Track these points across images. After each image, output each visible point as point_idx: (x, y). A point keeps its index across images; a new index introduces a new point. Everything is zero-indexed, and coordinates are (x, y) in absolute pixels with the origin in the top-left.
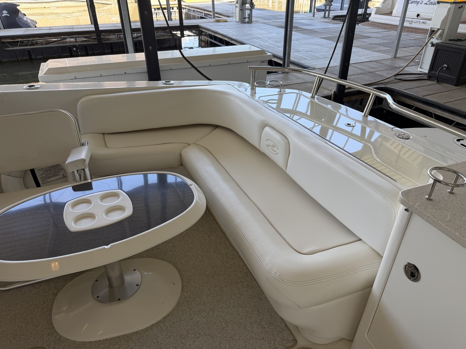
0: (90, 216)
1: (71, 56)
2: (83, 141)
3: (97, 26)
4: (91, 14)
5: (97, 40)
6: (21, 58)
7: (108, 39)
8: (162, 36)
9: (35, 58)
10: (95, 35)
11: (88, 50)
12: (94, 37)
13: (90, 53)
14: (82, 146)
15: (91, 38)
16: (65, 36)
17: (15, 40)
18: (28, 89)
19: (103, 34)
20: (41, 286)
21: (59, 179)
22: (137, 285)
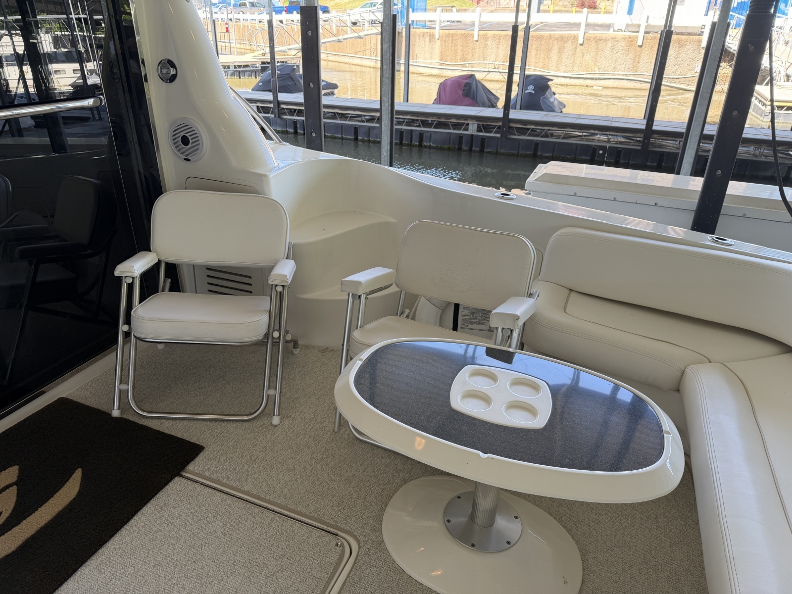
0: (485, 399)
1: (592, 161)
2: (533, 291)
3: (650, 123)
4: (650, 103)
5: (641, 144)
6: (523, 152)
7: (661, 146)
8: (765, 156)
9: (541, 154)
10: (642, 135)
11: (621, 157)
12: (638, 139)
13: (622, 163)
14: (529, 297)
15: (633, 140)
16: (595, 130)
17: (526, 125)
18: (499, 197)
19: (656, 136)
20: (396, 458)
21: (483, 330)
22: (508, 543)
